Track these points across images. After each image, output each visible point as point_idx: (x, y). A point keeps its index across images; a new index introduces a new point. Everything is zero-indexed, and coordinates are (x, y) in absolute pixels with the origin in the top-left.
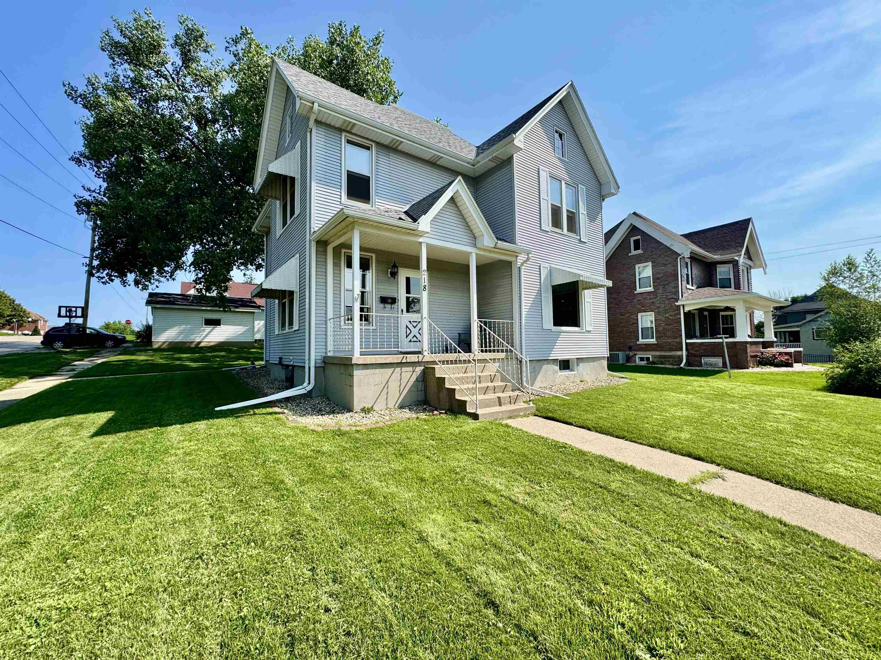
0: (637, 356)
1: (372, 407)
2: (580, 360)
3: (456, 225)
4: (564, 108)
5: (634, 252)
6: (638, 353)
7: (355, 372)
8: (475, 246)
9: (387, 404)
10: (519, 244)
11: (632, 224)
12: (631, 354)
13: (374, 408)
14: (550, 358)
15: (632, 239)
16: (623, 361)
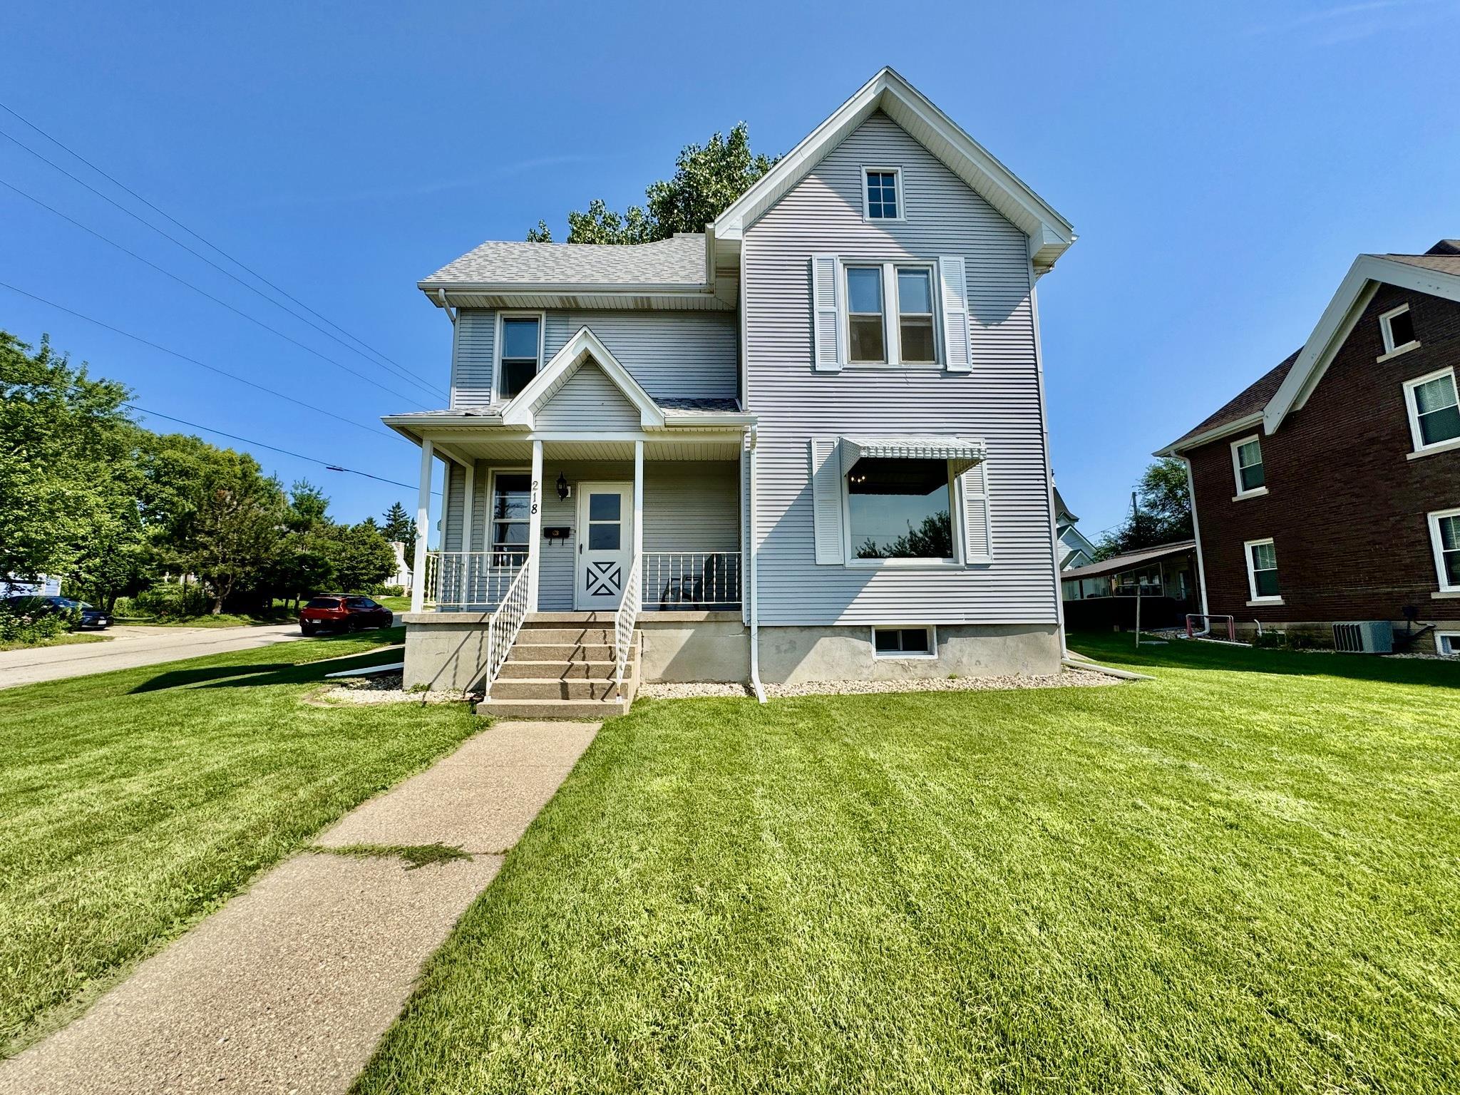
0: (1438, 636)
1: (430, 685)
2: (946, 631)
3: (600, 403)
4: (893, 122)
5: (1392, 350)
6: (1439, 624)
7: (407, 634)
8: (639, 429)
9: (454, 683)
10: (750, 409)
11: (1371, 283)
12: (1416, 627)
13: (434, 686)
14: (837, 623)
15: (1385, 320)
16: (1376, 645)
